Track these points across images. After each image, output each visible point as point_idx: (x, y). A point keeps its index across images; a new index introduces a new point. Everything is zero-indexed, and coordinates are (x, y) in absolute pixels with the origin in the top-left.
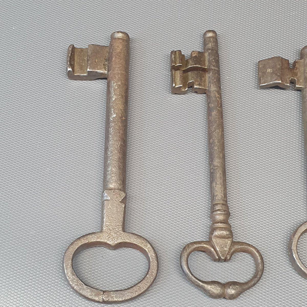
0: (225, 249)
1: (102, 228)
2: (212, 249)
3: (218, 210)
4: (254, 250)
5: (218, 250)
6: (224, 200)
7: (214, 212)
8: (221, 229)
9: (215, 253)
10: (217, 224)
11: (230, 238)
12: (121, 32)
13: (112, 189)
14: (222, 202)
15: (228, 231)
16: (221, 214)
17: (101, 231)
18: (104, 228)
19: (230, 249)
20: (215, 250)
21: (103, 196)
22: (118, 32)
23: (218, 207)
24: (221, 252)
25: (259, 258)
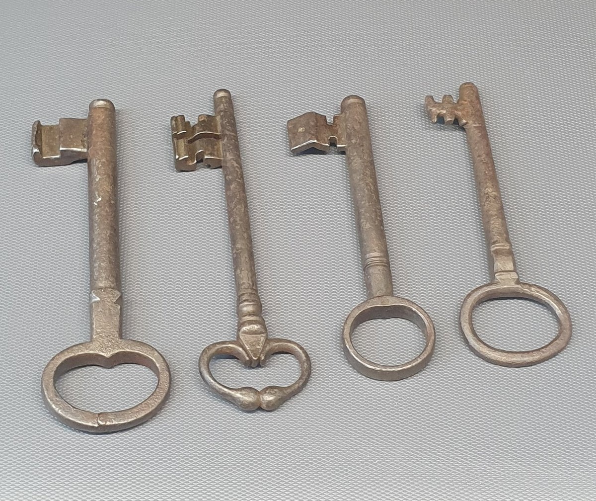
0: (258, 347)
1: (91, 336)
2: (241, 349)
3: (245, 301)
4: (296, 347)
5: (248, 349)
6: (252, 289)
7: (240, 304)
8: (251, 322)
9: (244, 352)
10: (245, 318)
11: (263, 333)
12: (103, 100)
13: (102, 289)
14: (250, 291)
15: (260, 324)
16: (249, 305)
17: (92, 340)
18: (94, 337)
19: (264, 347)
20: (244, 349)
21: (90, 299)
22: (99, 100)
23: (244, 298)
24: (252, 351)
25: (303, 355)
